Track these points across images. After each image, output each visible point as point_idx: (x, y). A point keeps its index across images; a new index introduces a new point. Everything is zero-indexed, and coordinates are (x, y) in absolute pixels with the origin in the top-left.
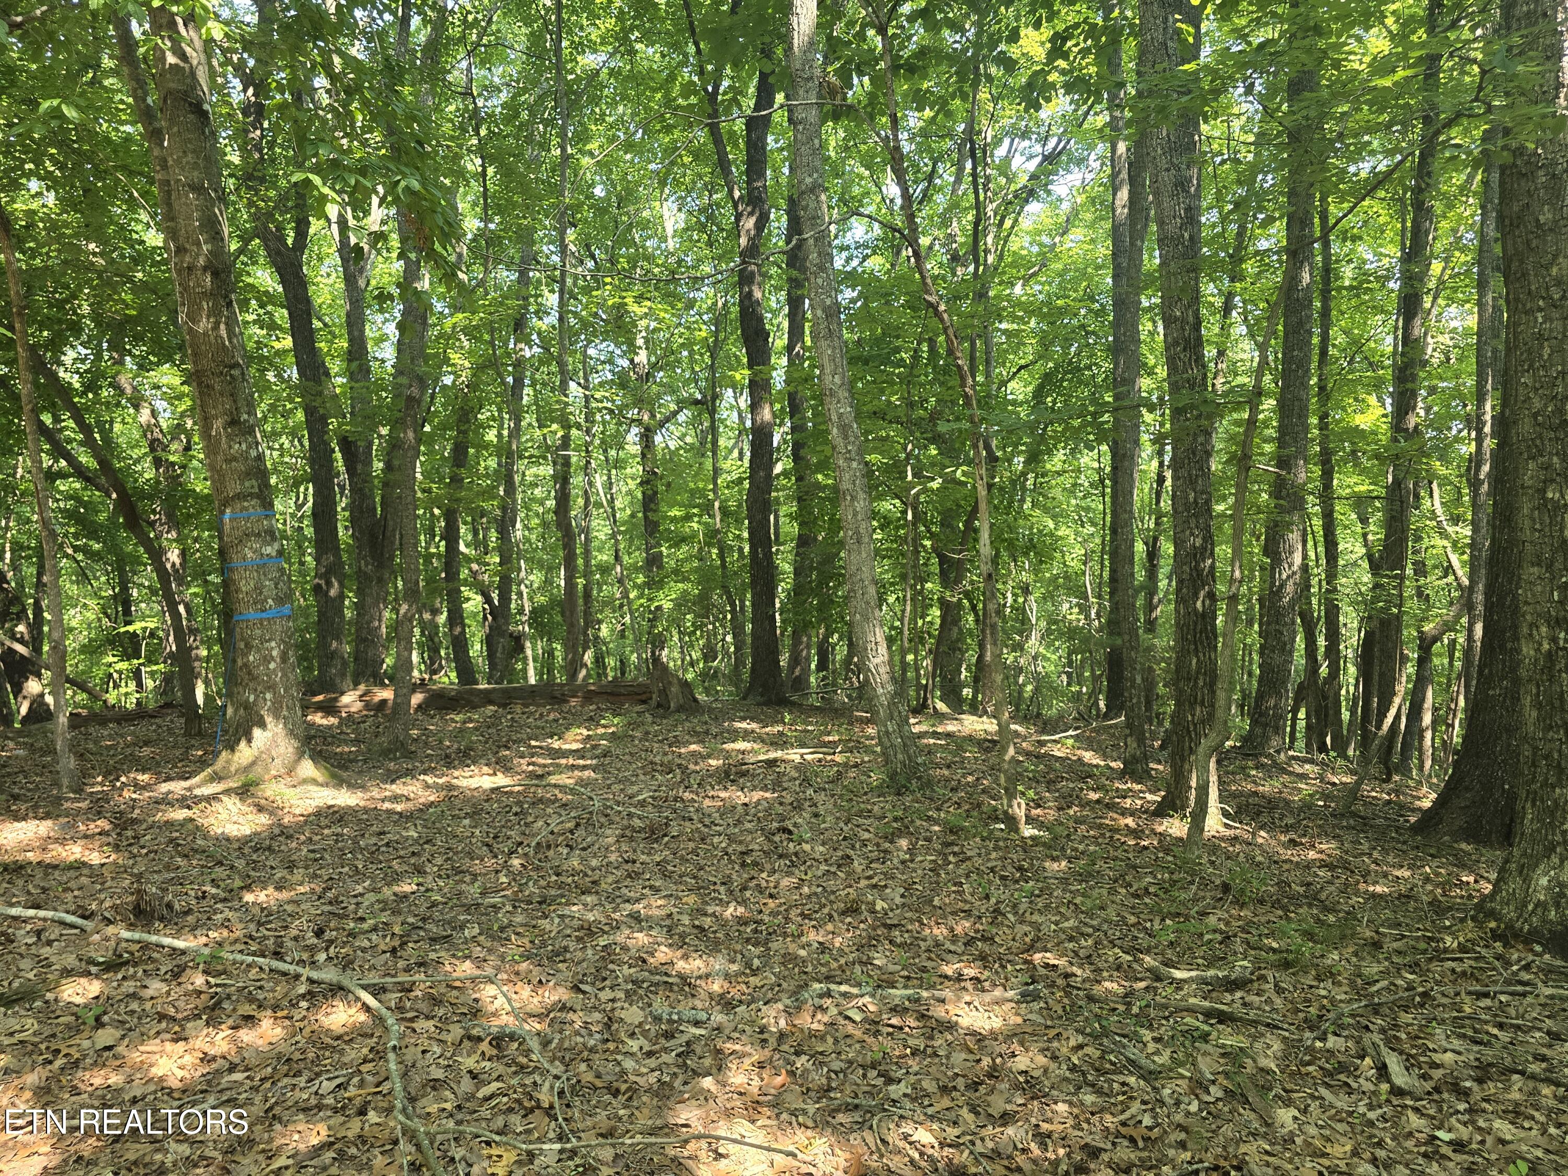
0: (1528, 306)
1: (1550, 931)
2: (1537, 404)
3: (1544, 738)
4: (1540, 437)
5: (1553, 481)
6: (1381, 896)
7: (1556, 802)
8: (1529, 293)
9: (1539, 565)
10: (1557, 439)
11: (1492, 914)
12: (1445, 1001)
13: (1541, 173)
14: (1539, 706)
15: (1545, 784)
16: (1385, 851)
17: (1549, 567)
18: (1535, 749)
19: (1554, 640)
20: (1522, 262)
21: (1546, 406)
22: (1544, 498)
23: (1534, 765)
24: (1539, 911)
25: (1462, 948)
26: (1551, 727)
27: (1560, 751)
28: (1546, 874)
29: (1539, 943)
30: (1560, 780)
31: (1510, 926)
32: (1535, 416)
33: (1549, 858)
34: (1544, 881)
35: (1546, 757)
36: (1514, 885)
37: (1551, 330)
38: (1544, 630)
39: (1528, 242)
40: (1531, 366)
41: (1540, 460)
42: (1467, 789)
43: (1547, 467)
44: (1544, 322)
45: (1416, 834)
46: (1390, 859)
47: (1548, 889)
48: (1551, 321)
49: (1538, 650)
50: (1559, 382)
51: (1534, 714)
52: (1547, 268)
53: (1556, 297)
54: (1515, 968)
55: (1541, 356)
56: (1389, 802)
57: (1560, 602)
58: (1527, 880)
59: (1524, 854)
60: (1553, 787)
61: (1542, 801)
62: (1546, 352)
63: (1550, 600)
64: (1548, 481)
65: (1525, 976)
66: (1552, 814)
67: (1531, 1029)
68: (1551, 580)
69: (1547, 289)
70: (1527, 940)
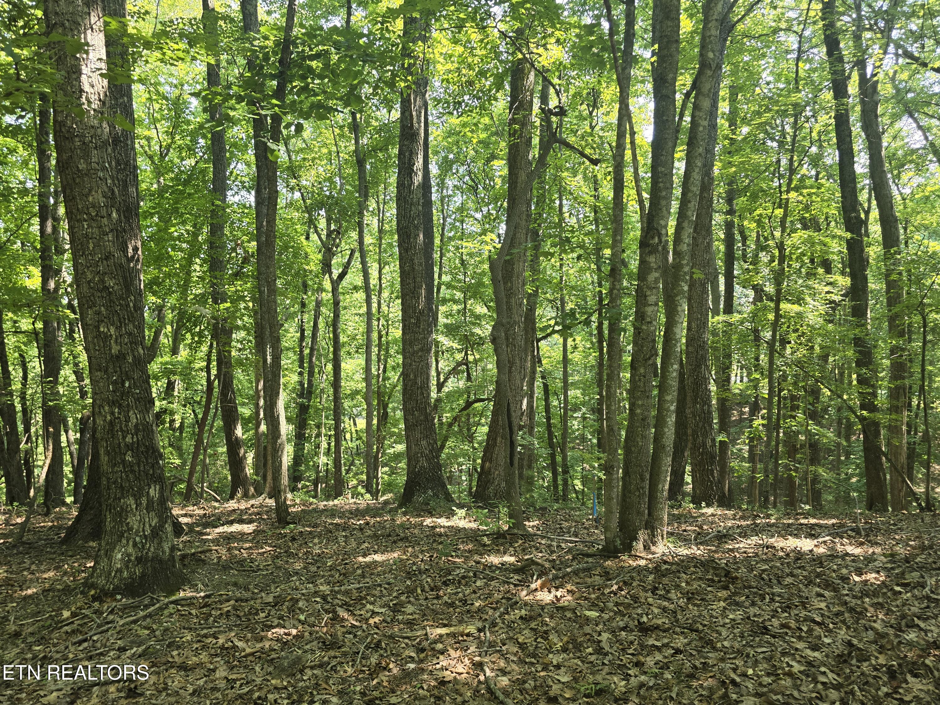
0: (78, 217)
1: (125, 584)
2: (89, 276)
3: (112, 472)
4: (93, 295)
5: (103, 321)
6: (30, 596)
7: (122, 508)
8: (78, 210)
9: (100, 370)
10: (103, 297)
11: (93, 586)
12: (58, 656)
13: (77, 139)
14: (108, 453)
15: (115, 499)
16: (41, 563)
17: (106, 371)
18: (108, 479)
19: (112, 413)
20: (72, 190)
21: (94, 277)
22: (99, 331)
23: (109, 489)
24: (118, 575)
25: (74, 615)
26: (115, 464)
27: (121, 478)
28: (120, 551)
29: (119, 594)
30: (123, 494)
31: (102, 590)
32: (89, 282)
33: (120, 541)
34: (119, 556)
35: (114, 483)
36: (104, 564)
37: (92, 233)
38: (107, 408)
39: (74, 179)
40: (83, 253)
41: (94, 309)
42: (91, 509)
43: (99, 313)
44: (88, 228)
45: (63, 544)
46: (42, 568)
47: (122, 559)
48: (92, 228)
49: (105, 421)
50: (100, 264)
51: (106, 458)
52: (87, 196)
53: (93, 214)
54: (105, 615)
55: (88, 248)
56: (51, 527)
57: (113, 391)
58: (110, 558)
59: (107, 544)
60: (120, 499)
61: (115, 509)
62: (91, 246)
63: (108, 390)
64: (100, 321)
65: (111, 617)
66: (121, 516)
67: (108, 652)
68: (108, 379)
69: (88, 209)
70: (111, 595)
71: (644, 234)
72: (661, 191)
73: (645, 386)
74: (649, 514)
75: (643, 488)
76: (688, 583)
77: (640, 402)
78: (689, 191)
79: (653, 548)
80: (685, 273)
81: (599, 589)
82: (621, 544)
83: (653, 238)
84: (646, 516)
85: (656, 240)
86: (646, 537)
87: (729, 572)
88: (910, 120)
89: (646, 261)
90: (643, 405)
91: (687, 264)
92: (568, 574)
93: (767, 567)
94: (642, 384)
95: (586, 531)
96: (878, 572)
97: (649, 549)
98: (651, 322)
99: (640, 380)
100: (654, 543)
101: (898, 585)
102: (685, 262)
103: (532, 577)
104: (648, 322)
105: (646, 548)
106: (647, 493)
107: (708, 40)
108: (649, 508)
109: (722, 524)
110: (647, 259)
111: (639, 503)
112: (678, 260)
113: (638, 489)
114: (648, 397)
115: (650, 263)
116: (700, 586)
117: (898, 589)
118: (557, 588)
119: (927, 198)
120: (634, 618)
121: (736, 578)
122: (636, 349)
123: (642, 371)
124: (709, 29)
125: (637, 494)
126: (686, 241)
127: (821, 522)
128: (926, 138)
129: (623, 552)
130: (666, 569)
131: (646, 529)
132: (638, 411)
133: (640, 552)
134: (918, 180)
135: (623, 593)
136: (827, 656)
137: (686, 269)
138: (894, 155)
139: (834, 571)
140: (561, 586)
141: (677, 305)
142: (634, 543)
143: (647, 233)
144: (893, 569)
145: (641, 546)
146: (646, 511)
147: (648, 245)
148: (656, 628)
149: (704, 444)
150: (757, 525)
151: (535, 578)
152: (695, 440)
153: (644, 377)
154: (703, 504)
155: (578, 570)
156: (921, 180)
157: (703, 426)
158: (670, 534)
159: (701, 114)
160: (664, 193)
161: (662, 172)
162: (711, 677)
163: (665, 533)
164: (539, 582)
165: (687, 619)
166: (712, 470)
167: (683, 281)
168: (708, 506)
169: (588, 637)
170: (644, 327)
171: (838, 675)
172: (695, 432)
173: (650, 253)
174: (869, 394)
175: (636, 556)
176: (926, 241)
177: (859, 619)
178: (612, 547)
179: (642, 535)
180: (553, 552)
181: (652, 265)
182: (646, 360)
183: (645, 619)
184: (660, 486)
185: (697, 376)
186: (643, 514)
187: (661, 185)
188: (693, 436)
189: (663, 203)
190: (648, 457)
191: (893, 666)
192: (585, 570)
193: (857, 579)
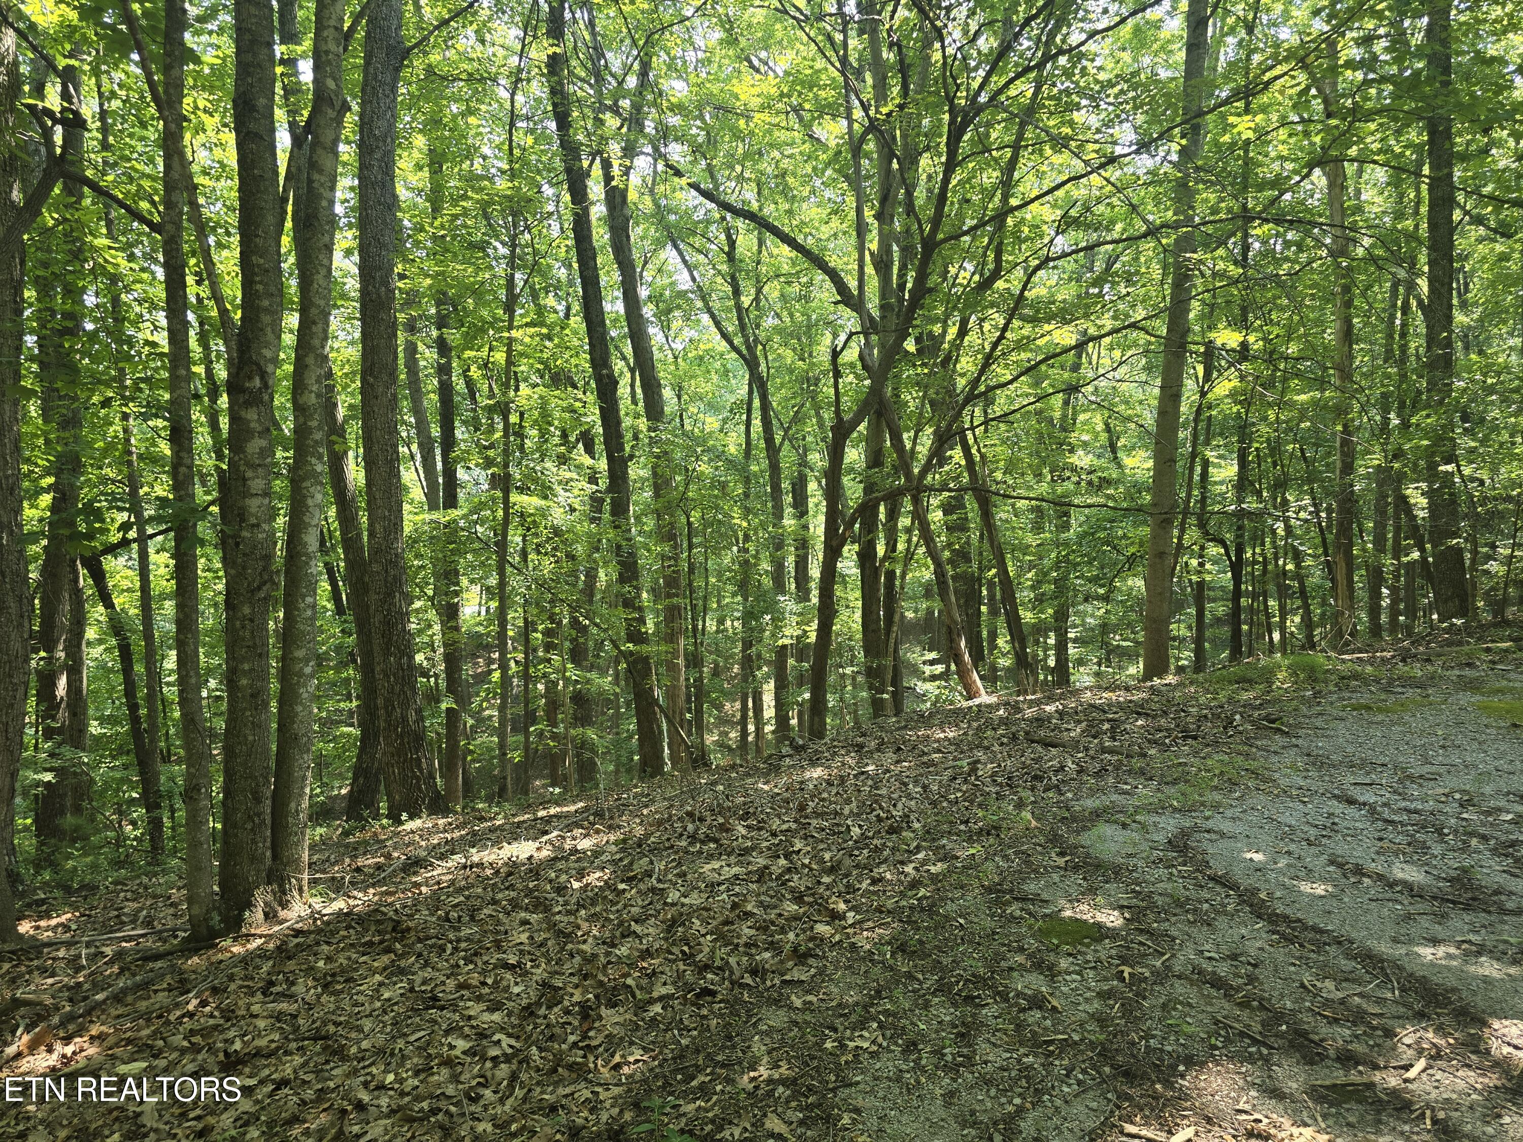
71: (234, 371)
72: (259, 298)
73: (253, 637)
74: (275, 857)
75: (259, 815)
76: (329, 959)
77: (246, 667)
78: (312, 304)
79: (282, 914)
80: (316, 442)
81: (160, 1017)
82: (220, 922)
83: (250, 378)
84: (268, 862)
85: (257, 382)
86: (270, 898)
87: (398, 922)
88: (674, 252)
89: (240, 418)
90: (252, 670)
91: (320, 428)
92: (99, 1004)
93: (462, 898)
94: (247, 634)
95: (171, 911)
96: (603, 869)
97: (275, 916)
98: (258, 526)
99: (243, 627)
100: (285, 905)
101: (622, 881)
102: (314, 424)
103: (13, 1032)
104: (253, 526)
105: (270, 916)
106: (268, 821)
107: (324, 59)
108: (275, 848)
109: (423, 843)
110: (243, 414)
111: (254, 841)
112: (302, 420)
113: (250, 818)
114: (260, 655)
115: (249, 421)
116: (349, 959)
117: (622, 886)
118: (67, 1040)
119: (701, 358)
120: (218, 1050)
121: (409, 929)
122: (233, 572)
123: (247, 610)
124: (325, 40)
125: (249, 826)
126: (315, 388)
127: (565, 809)
128: (694, 279)
129: (223, 934)
130: (297, 945)
131: (269, 883)
132: (244, 682)
133: (258, 927)
134: (688, 333)
135: (208, 1009)
136: (509, 1015)
137: (318, 436)
138: (661, 295)
139: (551, 881)
140: (79, 1033)
141: (305, 497)
142: (247, 914)
143: (240, 369)
144: (621, 860)
145: (260, 915)
146: (268, 854)
147: (243, 390)
148: (255, 1055)
149: (404, 719)
150: (474, 834)
151: (18, 1033)
152: (389, 714)
153: (252, 621)
154: (404, 816)
155: (124, 991)
156: (693, 334)
157: (402, 690)
158: (314, 882)
159: (323, 179)
160: (266, 303)
161: (259, 266)
162: (324, 1110)
163: (305, 883)
164: (26, 1038)
165: (314, 1022)
166: (419, 760)
167: (313, 455)
168: (411, 818)
169: (115, 1114)
170: (246, 534)
171: (518, 1038)
172: (389, 702)
173: (248, 404)
174: (634, 619)
175: (248, 935)
176: (701, 415)
177: (565, 944)
178: (204, 931)
179: (262, 897)
180: (79, 969)
181: (253, 425)
182: (252, 591)
183: (238, 1046)
184: (293, 805)
185: (389, 610)
186: (262, 860)
187: (260, 287)
188: (386, 708)
189: (266, 319)
190: (268, 758)
191: (588, 1000)
192: (138, 987)
193: (576, 885)
